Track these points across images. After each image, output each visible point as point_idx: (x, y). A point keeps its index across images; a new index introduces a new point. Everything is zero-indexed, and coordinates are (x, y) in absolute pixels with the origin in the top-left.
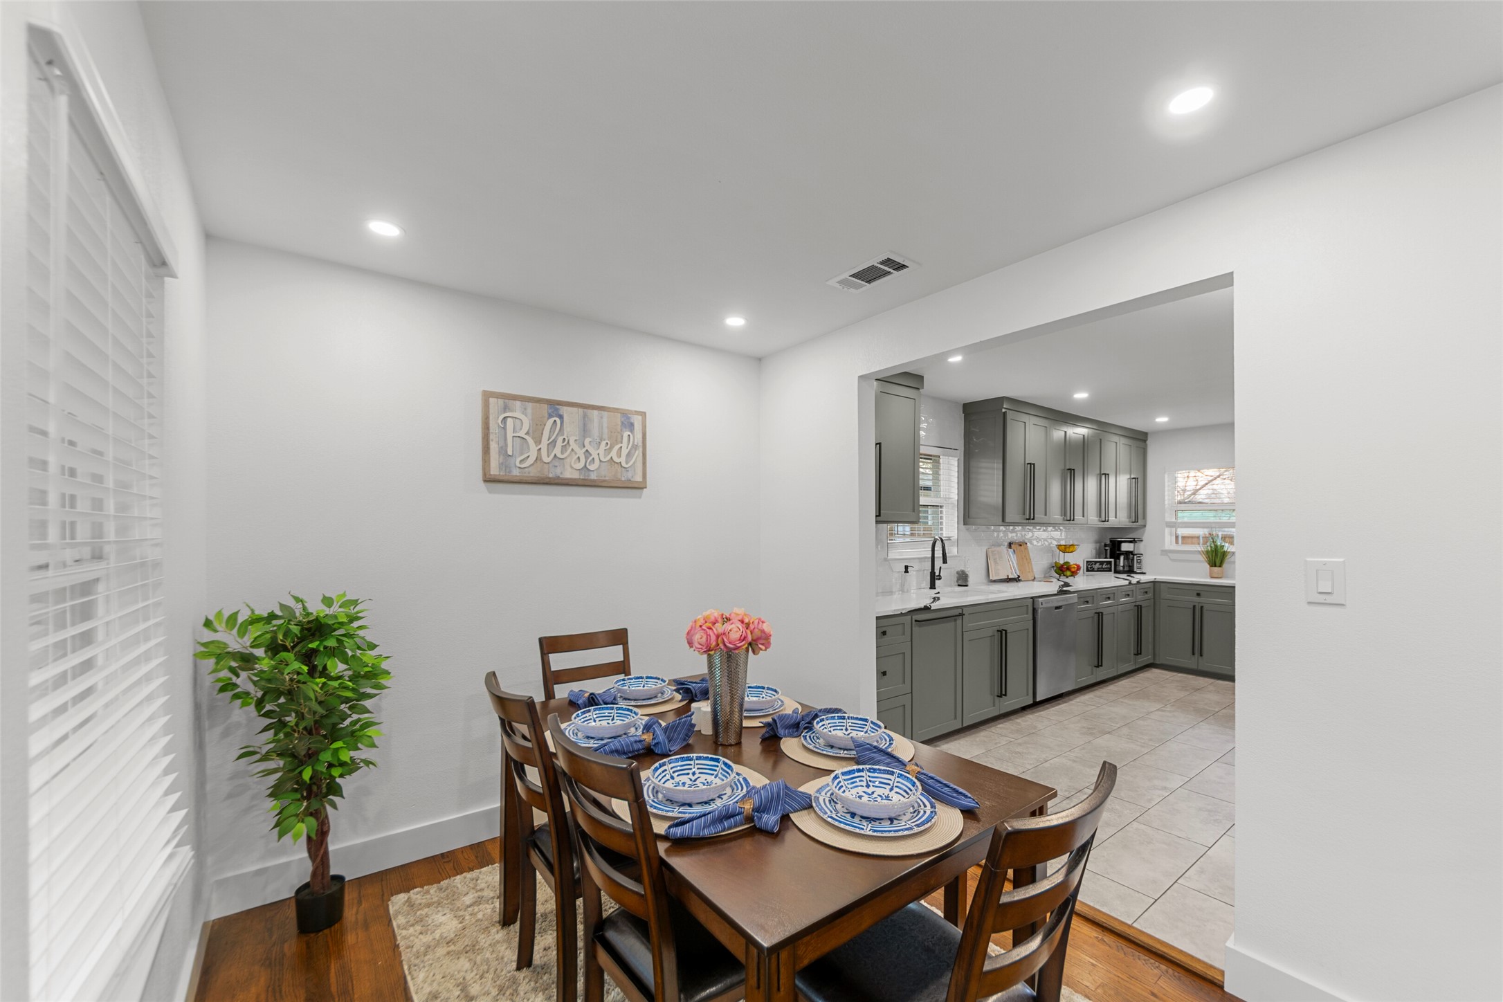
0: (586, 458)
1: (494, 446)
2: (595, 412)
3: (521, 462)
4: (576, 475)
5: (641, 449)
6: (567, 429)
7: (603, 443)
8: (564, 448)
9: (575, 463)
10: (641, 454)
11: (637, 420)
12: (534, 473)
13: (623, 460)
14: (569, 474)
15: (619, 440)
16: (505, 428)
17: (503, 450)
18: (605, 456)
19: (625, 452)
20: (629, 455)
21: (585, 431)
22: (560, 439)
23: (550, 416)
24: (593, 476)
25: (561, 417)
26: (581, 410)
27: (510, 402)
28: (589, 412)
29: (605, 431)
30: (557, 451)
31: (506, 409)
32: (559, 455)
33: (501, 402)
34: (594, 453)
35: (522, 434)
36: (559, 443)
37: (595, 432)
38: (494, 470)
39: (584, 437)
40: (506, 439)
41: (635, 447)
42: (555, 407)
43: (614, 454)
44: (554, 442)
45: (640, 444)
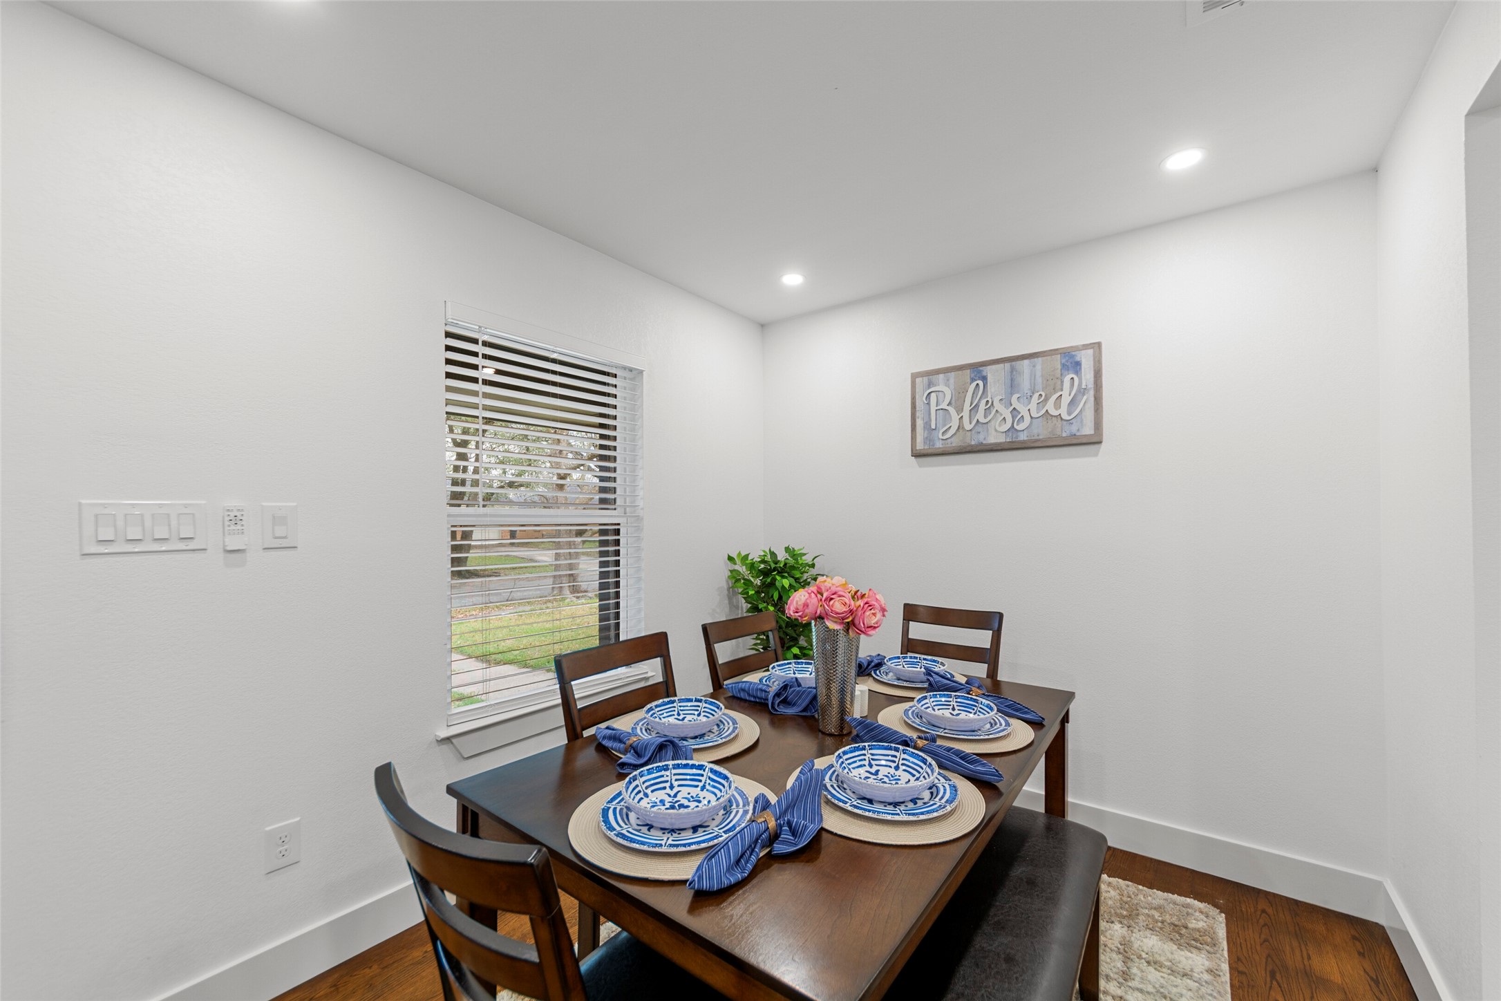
0: (1014, 418)
1: (919, 423)
2: (1026, 362)
3: (944, 433)
4: (1001, 439)
5: (1092, 393)
6: (992, 389)
7: (1036, 395)
8: (987, 411)
9: (1000, 425)
10: (1092, 399)
11: (1086, 359)
12: (955, 443)
13: (1063, 411)
14: (993, 438)
15: (1058, 387)
16: (929, 404)
17: (927, 425)
18: (1038, 410)
19: (1066, 400)
20: (1073, 403)
21: (1012, 386)
22: (984, 402)
23: (973, 380)
24: (1023, 437)
25: (984, 379)
26: (1007, 365)
27: (934, 378)
28: (1018, 364)
29: (1039, 380)
30: (980, 416)
31: (930, 384)
32: (982, 420)
33: (926, 379)
34: (1023, 410)
35: (944, 406)
36: (982, 406)
37: (1025, 384)
38: (920, 446)
39: (1012, 394)
40: (930, 414)
41: (1082, 391)
42: (977, 370)
43: (1050, 406)
44: (977, 406)
45: (1091, 385)
